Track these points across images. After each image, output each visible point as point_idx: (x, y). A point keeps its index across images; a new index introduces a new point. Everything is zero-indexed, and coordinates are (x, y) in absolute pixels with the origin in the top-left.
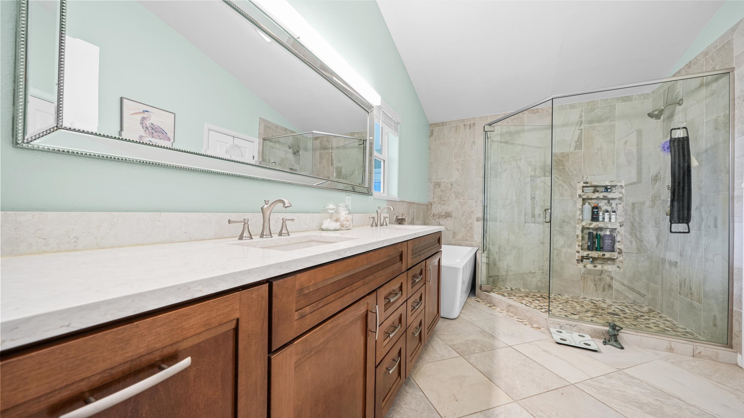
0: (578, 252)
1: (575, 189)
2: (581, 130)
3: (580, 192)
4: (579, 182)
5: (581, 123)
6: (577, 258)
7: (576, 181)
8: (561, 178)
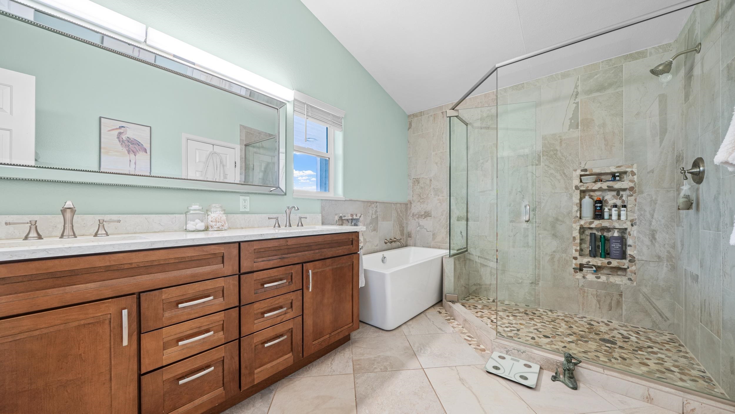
0: (575, 258)
1: (571, 179)
2: (577, 103)
3: (576, 182)
4: (575, 170)
5: (577, 95)
6: (574, 266)
7: (571, 169)
8: (552, 166)
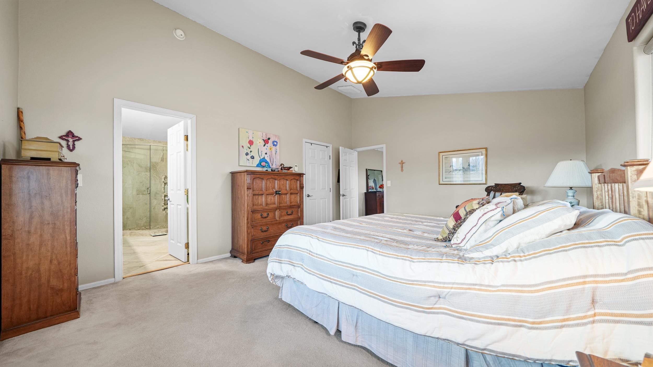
0: (163, 206)
1: (161, 179)
2: (164, 153)
3: (163, 180)
4: (163, 176)
5: (163, 150)
6: (162, 209)
7: (162, 175)
8: (155, 173)
